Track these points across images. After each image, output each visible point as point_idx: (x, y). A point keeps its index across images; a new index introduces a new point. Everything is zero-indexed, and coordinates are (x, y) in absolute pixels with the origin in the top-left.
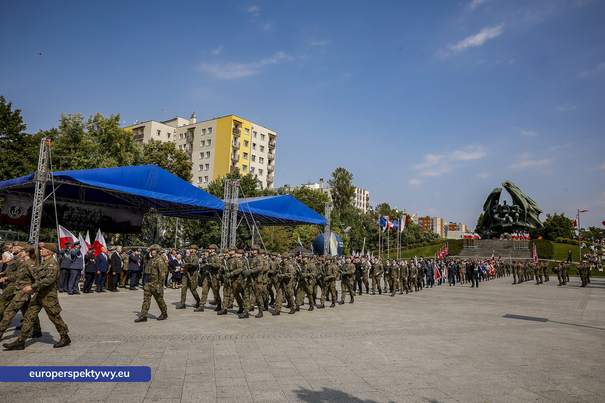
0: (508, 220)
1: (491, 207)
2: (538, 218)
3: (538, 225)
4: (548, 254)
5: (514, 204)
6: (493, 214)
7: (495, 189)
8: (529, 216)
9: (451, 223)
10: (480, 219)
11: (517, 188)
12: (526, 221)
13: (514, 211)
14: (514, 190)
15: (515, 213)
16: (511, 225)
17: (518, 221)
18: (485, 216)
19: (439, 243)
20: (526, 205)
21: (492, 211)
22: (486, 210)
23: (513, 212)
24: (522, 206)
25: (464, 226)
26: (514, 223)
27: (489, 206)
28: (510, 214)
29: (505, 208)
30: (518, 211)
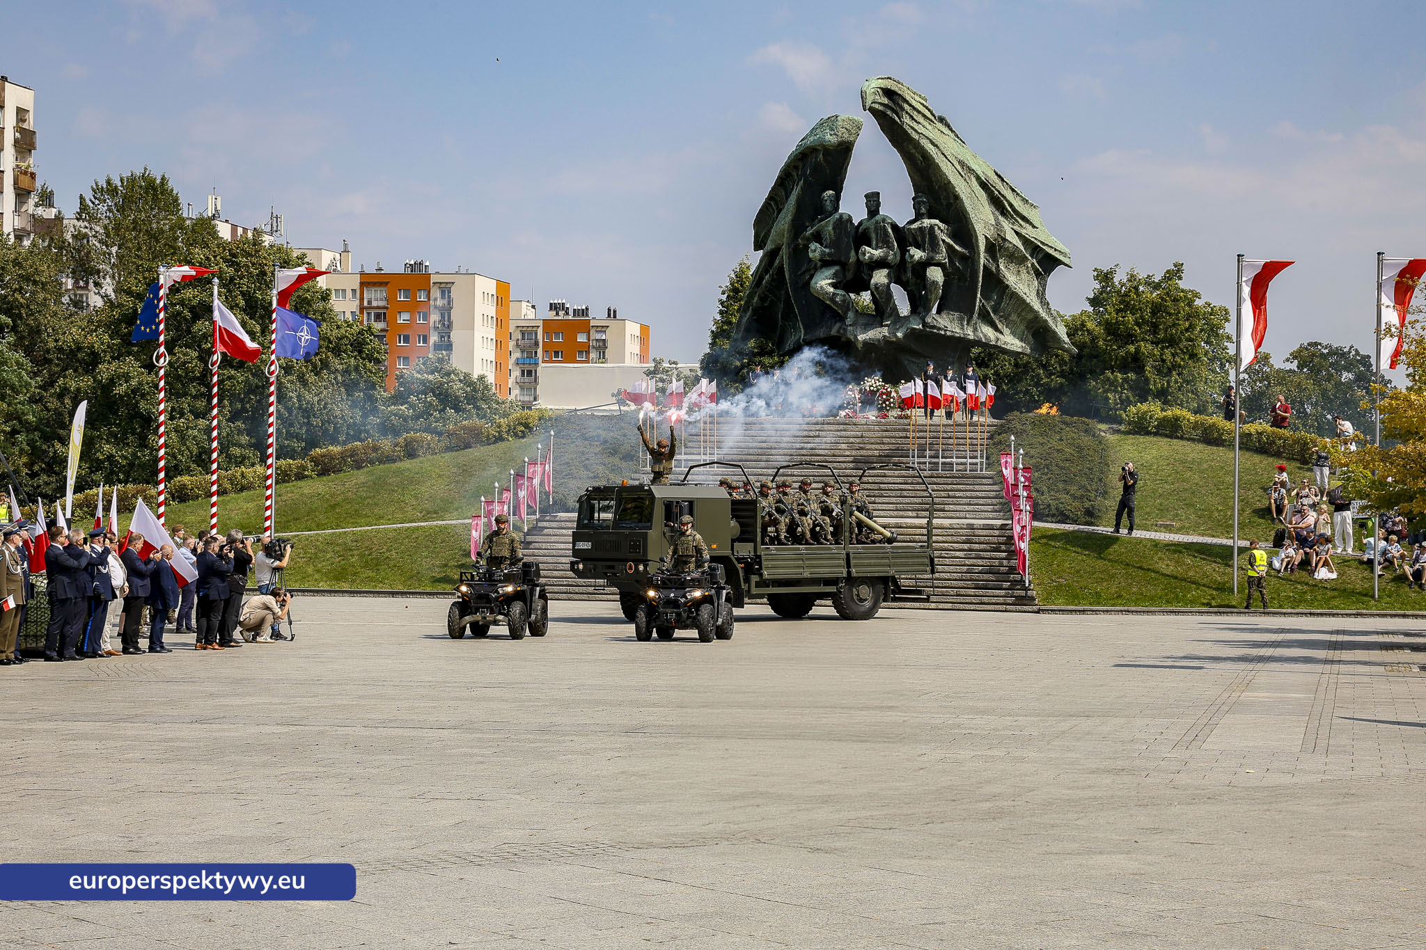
0: (883, 309)
1: (797, 227)
2: (1041, 295)
3: (1039, 333)
4: (1082, 497)
5: (918, 216)
6: (805, 269)
7: (821, 124)
8: (995, 282)
9: (554, 307)
10: (734, 292)
11: (941, 120)
12: (983, 308)
13: (917, 254)
14: (926, 132)
15: (922, 266)
16: (900, 335)
17: (939, 312)
18: (761, 279)
19: (500, 439)
20: (983, 219)
21: (799, 253)
22: (769, 246)
23: (916, 257)
24: (962, 228)
25: (632, 329)
26: (915, 323)
27: (783, 221)
28: (900, 270)
29: (873, 237)
30: (941, 257)
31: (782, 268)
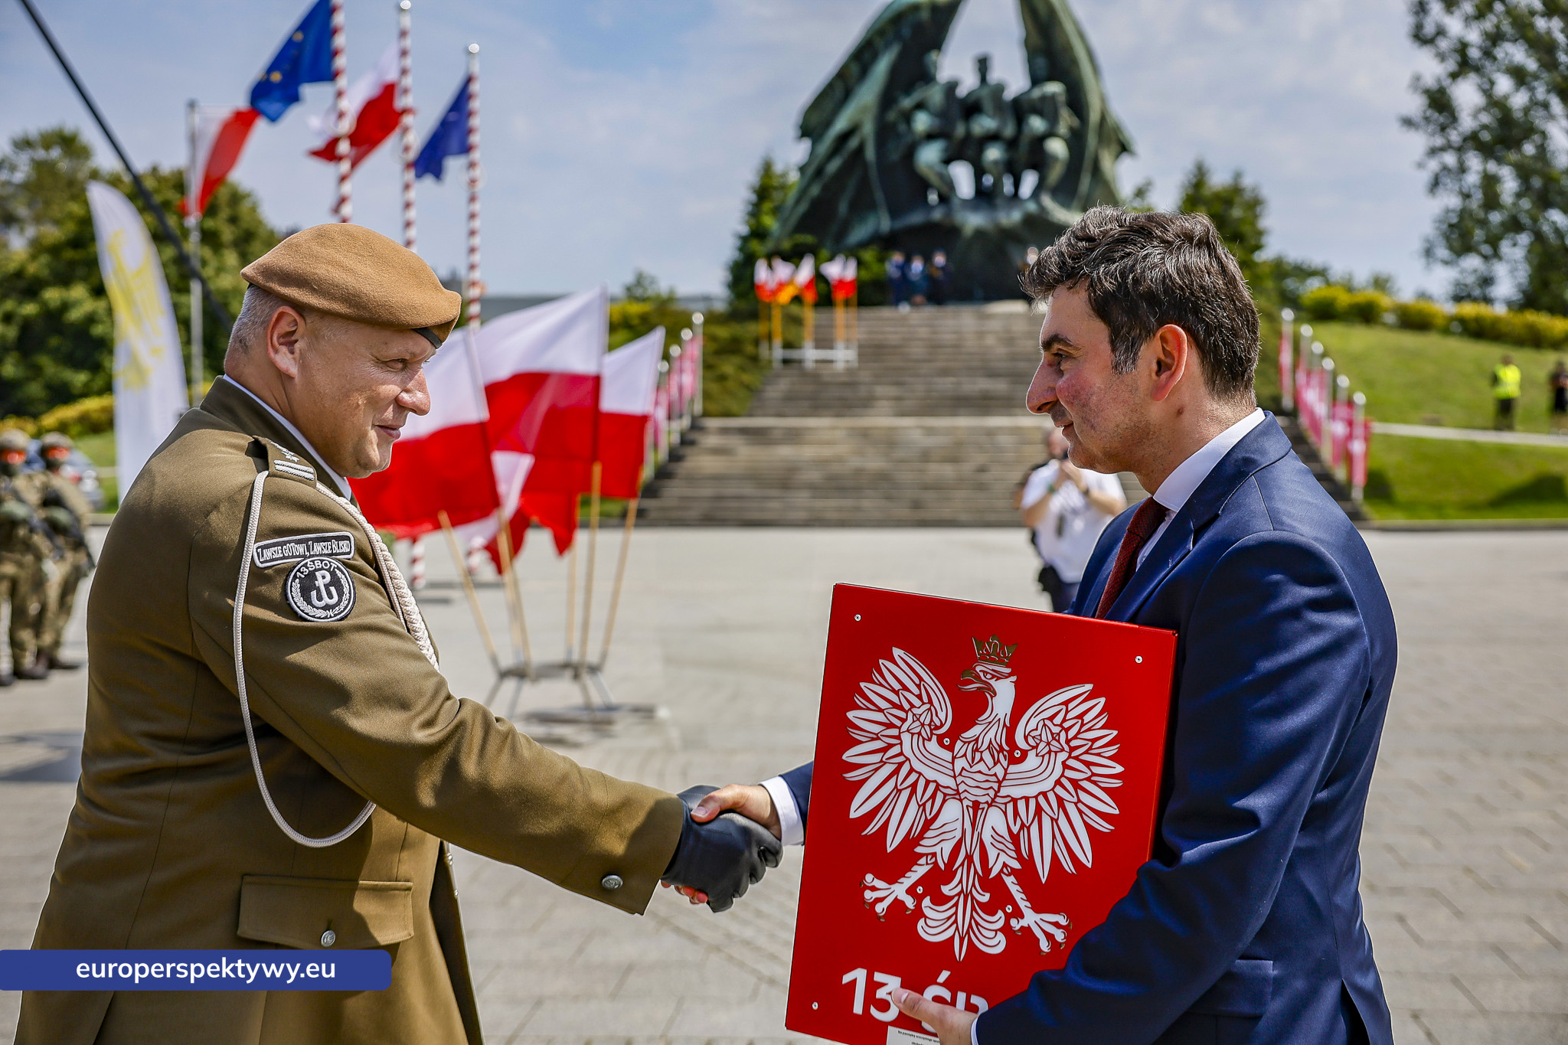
5: (1036, 81)
6: (896, 144)
8: (1093, 163)
12: (1083, 195)
13: (1037, 124)
15: (1040, 140)
16: (1015, 218)
18: (822, 166)
23: (1036, 128)
24: (1077, 98)
26: (1032, 207)
27: (868, 94)
28: (1012, 144)
29: (987, 105)
30: (1063, 129)
31: (860, 150)
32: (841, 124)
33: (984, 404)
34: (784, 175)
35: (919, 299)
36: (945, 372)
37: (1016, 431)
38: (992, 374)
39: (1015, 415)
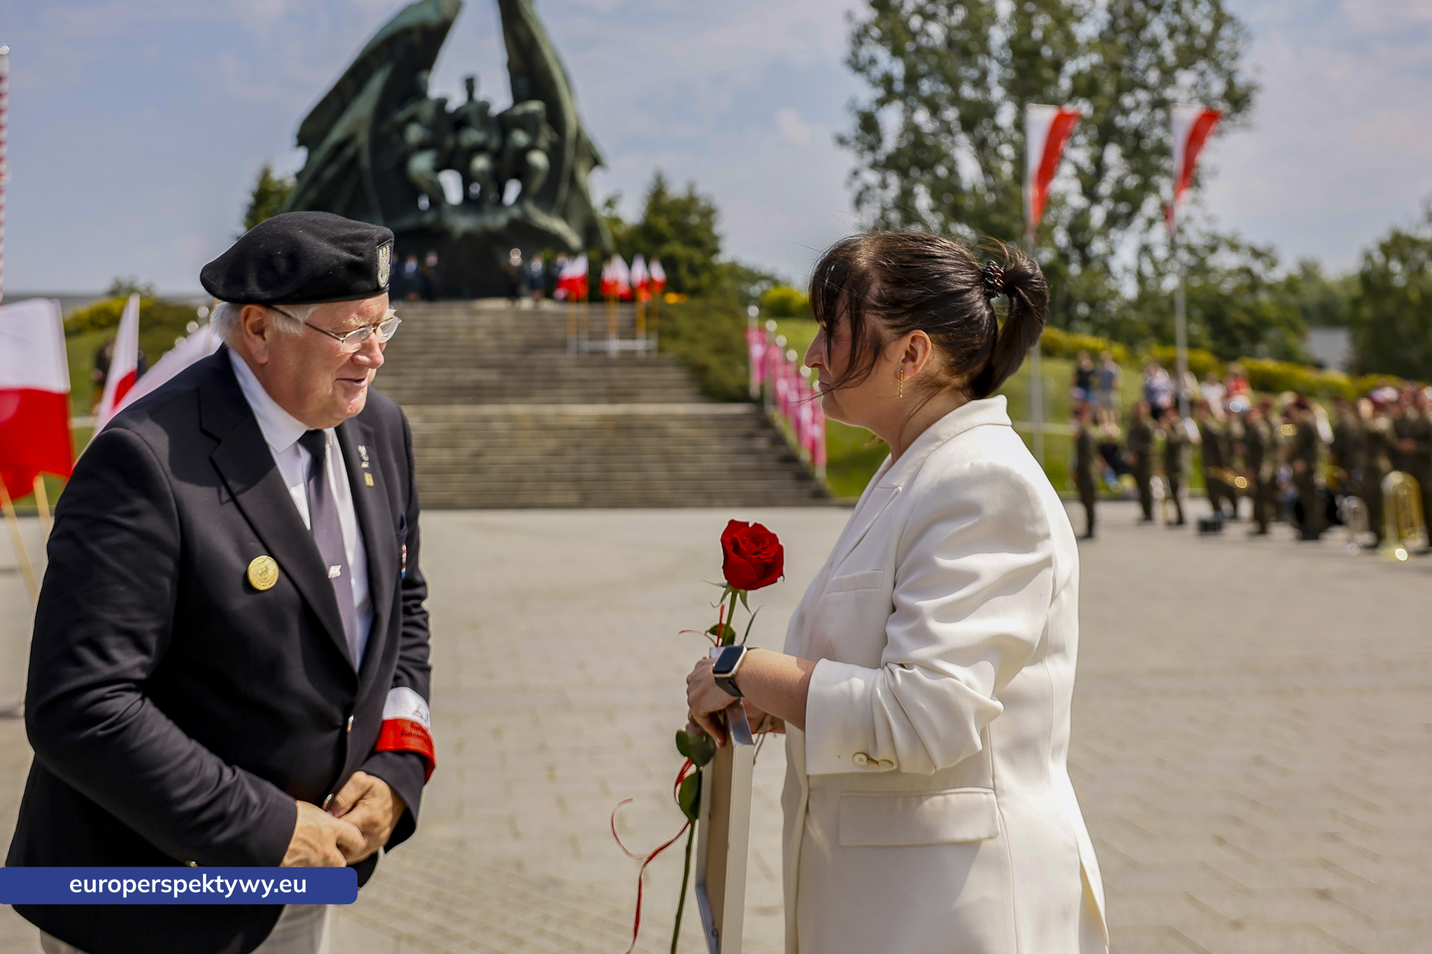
5: (518, 98)
6: (392, 153)
12: (561, 202)
13: (520, 138)
15: (524, 152)
16: (500, 222)
17: (534, 202)
18: (318, 173)
21: (382, 140)
23: (519, 142)
24: (556, 116)
26: (516, 212)
27: (363, 106)
28: (496, 156)
29: (475, 119)
30: (543, 141)
31: (355, 159)
32: (337, 134)
33: (478, 393)
34: (281, 182)
35: (413, 296)
36: (439, 364)
37: (509, 418)
38: (484, 366)
39: (506, 403)
